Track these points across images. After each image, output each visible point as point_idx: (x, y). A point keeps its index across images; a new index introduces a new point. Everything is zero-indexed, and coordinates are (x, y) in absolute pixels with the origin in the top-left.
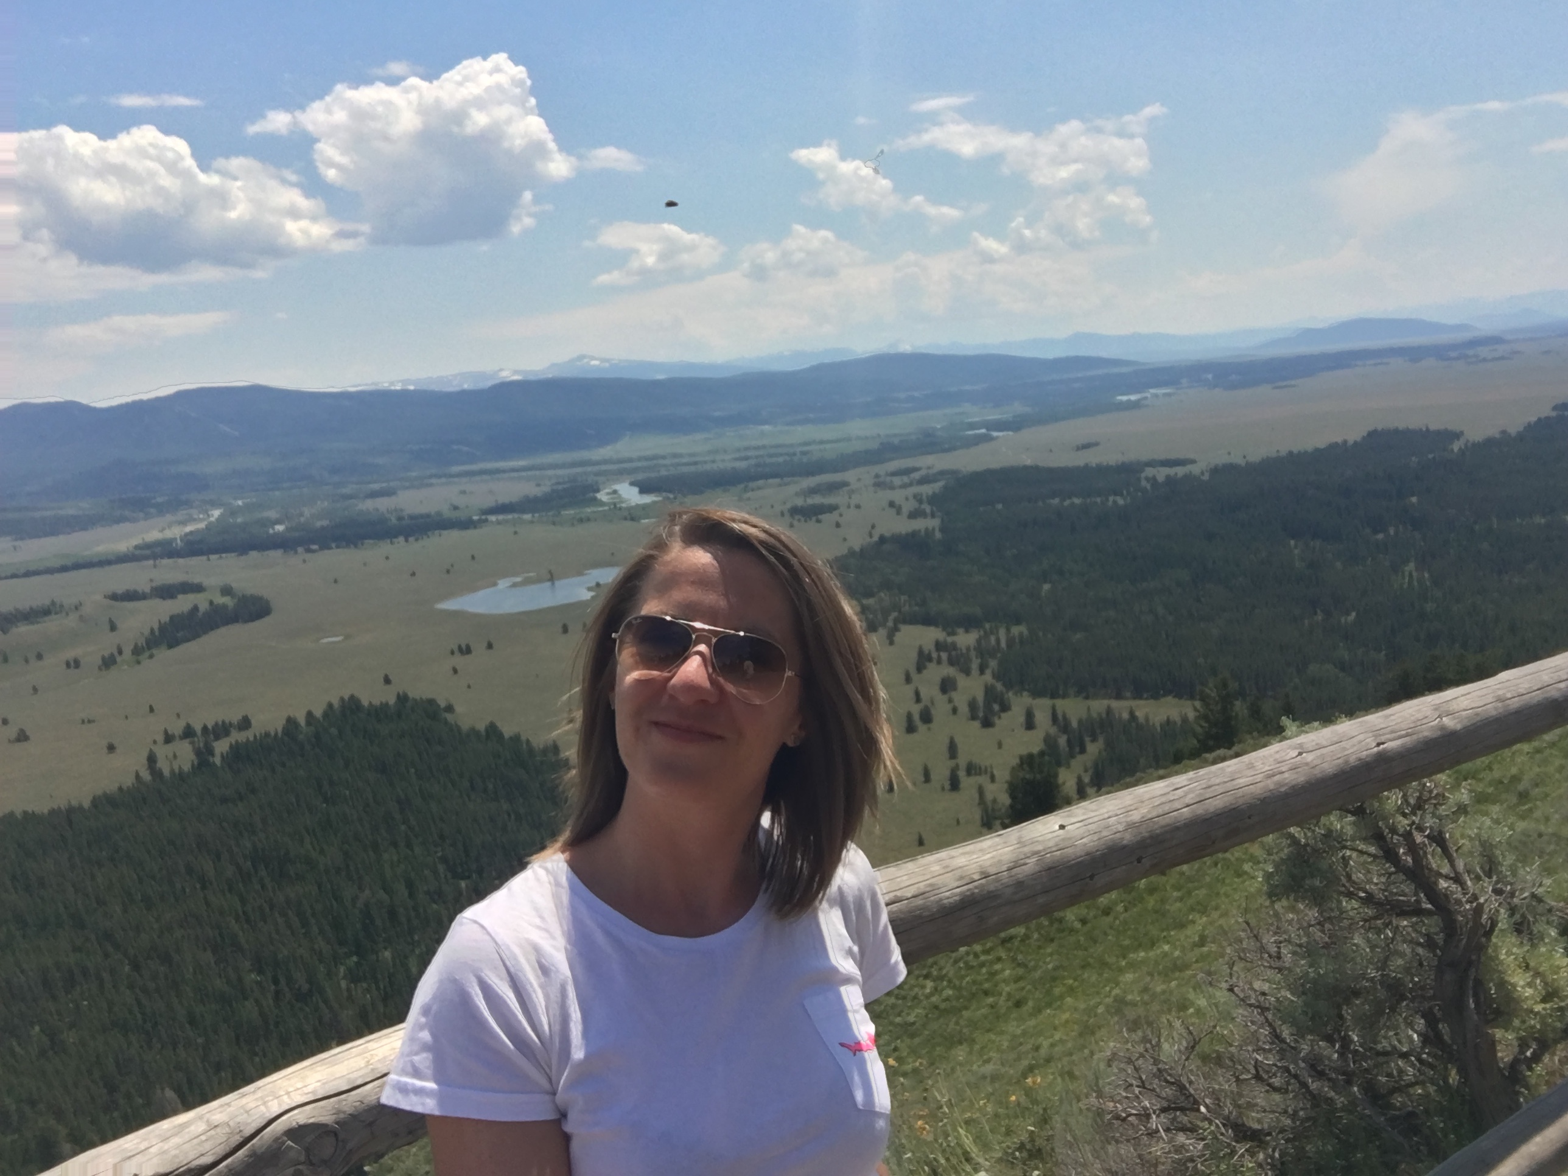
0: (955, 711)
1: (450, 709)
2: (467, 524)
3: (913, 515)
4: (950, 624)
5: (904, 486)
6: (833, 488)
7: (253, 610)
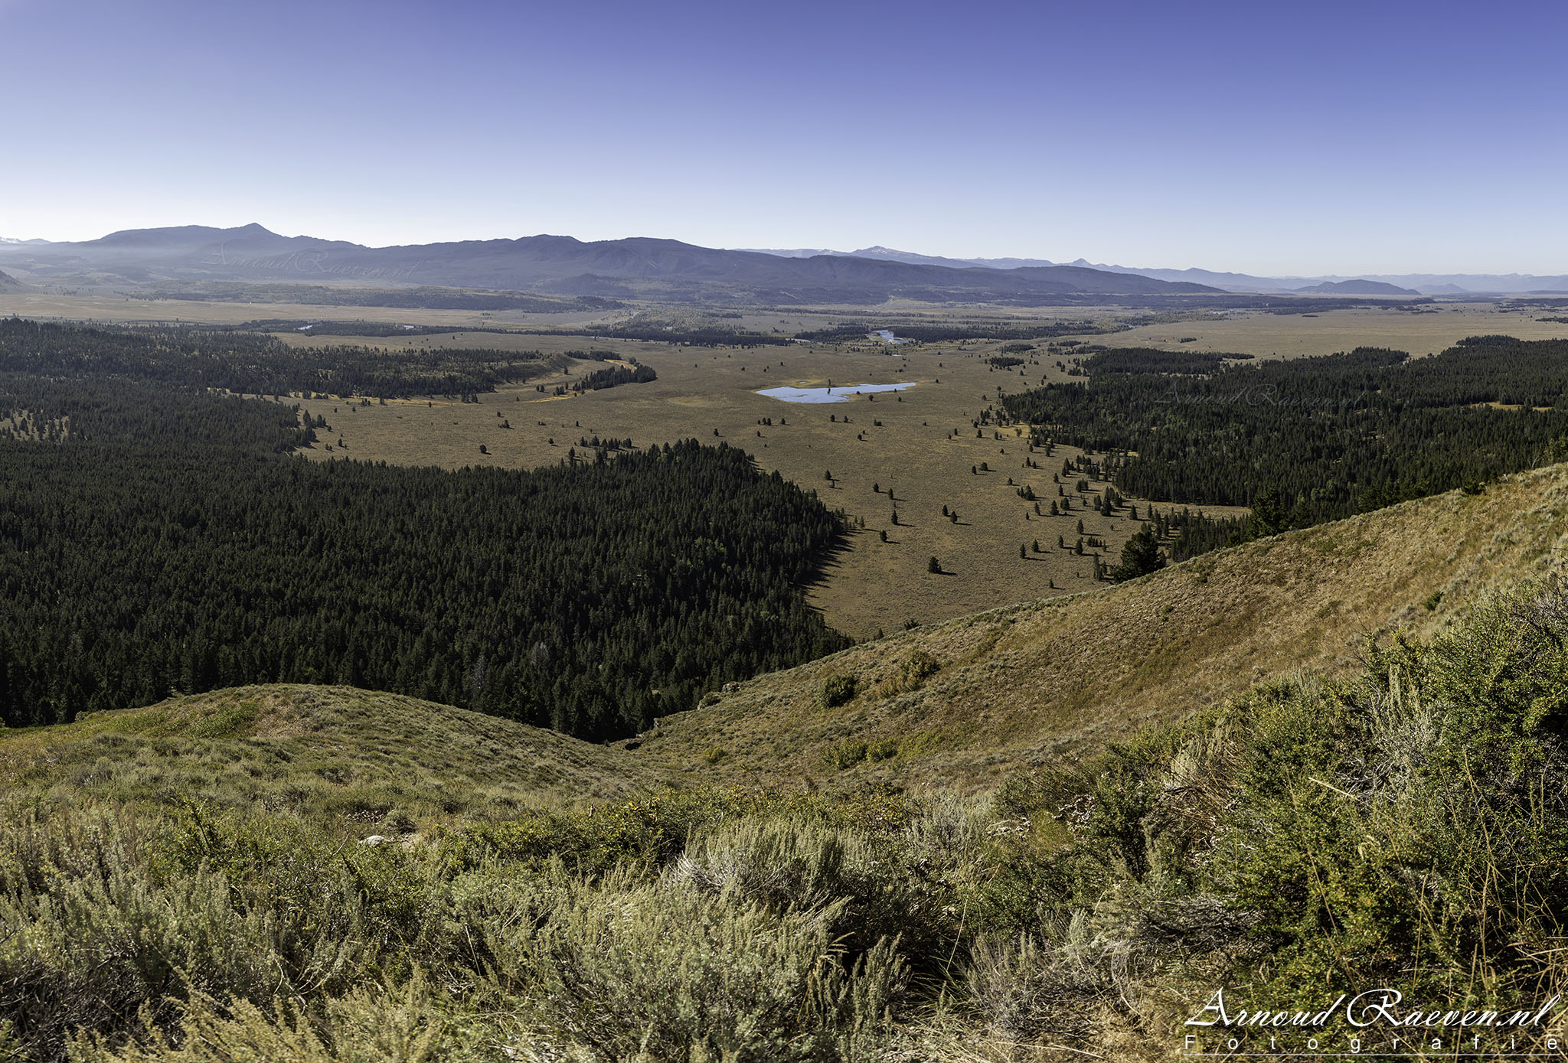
0: (1085, 503)
1: (751, 457)
2: (781, 342)
5: (1069, 353)
6: (1021, 349)
7: (646, 376)
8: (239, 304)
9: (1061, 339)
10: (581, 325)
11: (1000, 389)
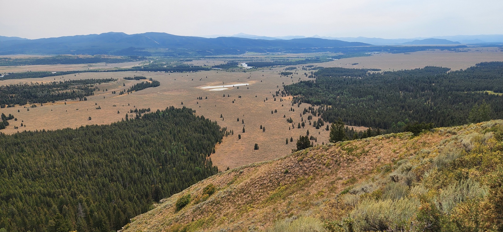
0: (310, 124)
1: (194, 111)
2: (207, 69)
6: (292, 69)
7: (156, 84)
9: (308, 65)
10: (130, 67)
11: (283, 83)
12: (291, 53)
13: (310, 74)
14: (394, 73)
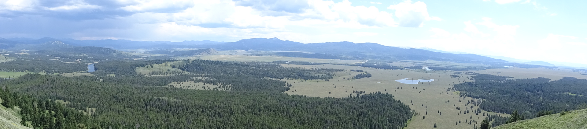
0: (472, 111)
1: (394, 96)
2: (402, 69)
3: (471, 79)
4: (474, 97)
5: (470, 75)
6: (459, 73)
7: (369, 76)
8: (272, 57)
9: (469, 71)
10: (354, 63)
11: (453, 82)
12: (458, 62)
13: (471, 78)
14: (522, 80)
